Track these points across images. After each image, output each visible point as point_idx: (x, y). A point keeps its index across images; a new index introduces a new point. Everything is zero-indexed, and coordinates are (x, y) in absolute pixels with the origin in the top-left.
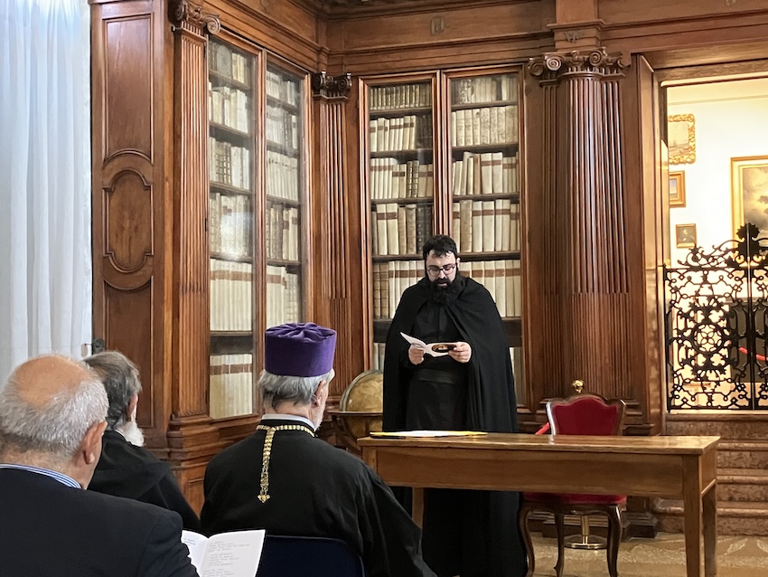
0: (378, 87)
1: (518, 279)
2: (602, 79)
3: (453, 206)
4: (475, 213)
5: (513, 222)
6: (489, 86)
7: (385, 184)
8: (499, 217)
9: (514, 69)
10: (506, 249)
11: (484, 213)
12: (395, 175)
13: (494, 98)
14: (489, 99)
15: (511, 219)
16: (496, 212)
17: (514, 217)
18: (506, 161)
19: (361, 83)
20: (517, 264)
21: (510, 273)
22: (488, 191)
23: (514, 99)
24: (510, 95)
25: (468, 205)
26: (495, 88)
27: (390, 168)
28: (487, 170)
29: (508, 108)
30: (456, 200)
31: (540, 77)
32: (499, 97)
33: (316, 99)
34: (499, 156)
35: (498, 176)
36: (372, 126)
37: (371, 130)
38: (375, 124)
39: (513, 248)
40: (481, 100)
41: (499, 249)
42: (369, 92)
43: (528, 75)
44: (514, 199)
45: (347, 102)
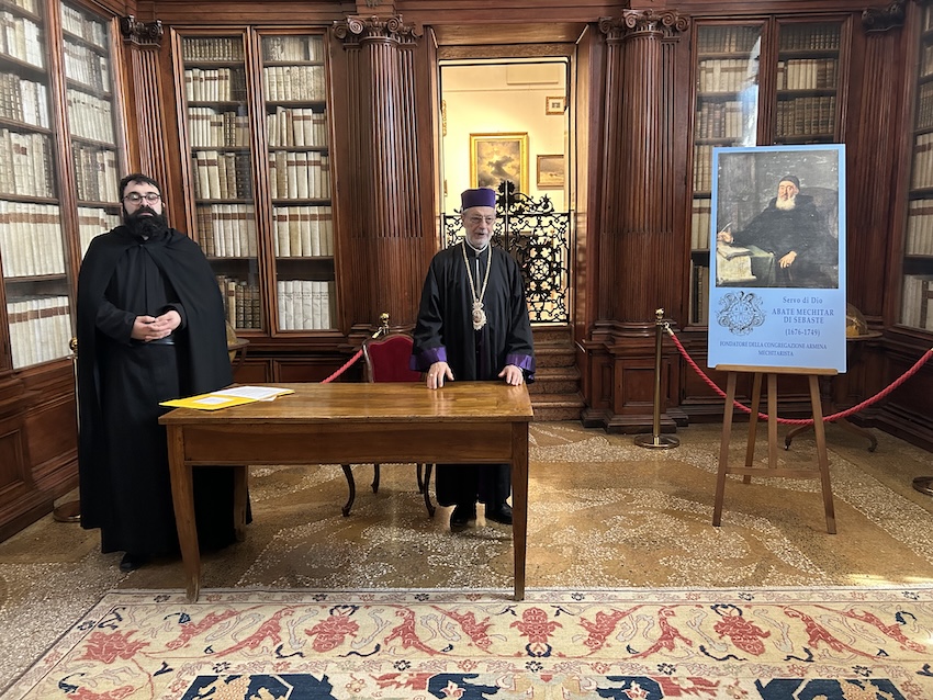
0: (190, 37)
1: (329, 223)
2: (398, 47)
3: (269, 156)
4: (290, 163)
5: (324, 173)
6: (297, 46)
7: (203, 133)
8: (312, 168)
9: (320, 31)
10: (318, 197)
11: (298, 163)
12: (212, 124)
13: (302, 58)
14: (298, 58)
15: (322, 169)
16: (309, 163)
17: (325, 168)
18: (315, 117)
19: (173, 33)
20: (328, 210)
21: (322, 218)
22: (301, 143)
23: (320, 60)
24: (316, 56)
25: (282, 156)
26: (302, 49)
27: (207, 117)
28: (299, 125)
29: (315, 68)
30: (272, 151)
31: (344, 40)
32: (307, 56)
33: (126, 45)
34: (309, 112)
35: (308, 131)
36: (187, 76)
37: (187, 80)
38: (190, 74)
39: (324, 196)
40: (291, 59)
41: (312, 196)
42: (182, 42)
43: (333, 37)
44: (324, 152)
45: (160, 50)
